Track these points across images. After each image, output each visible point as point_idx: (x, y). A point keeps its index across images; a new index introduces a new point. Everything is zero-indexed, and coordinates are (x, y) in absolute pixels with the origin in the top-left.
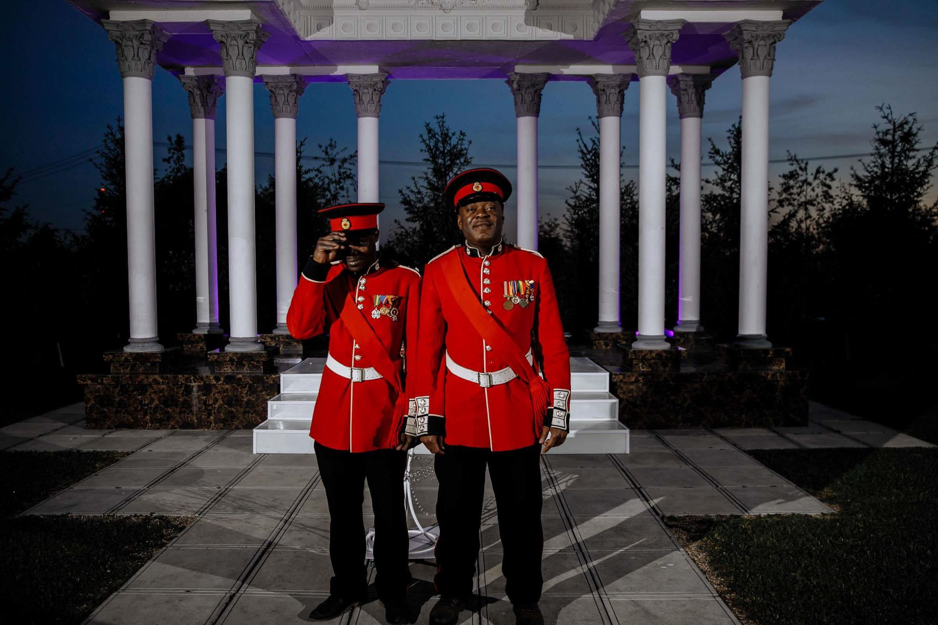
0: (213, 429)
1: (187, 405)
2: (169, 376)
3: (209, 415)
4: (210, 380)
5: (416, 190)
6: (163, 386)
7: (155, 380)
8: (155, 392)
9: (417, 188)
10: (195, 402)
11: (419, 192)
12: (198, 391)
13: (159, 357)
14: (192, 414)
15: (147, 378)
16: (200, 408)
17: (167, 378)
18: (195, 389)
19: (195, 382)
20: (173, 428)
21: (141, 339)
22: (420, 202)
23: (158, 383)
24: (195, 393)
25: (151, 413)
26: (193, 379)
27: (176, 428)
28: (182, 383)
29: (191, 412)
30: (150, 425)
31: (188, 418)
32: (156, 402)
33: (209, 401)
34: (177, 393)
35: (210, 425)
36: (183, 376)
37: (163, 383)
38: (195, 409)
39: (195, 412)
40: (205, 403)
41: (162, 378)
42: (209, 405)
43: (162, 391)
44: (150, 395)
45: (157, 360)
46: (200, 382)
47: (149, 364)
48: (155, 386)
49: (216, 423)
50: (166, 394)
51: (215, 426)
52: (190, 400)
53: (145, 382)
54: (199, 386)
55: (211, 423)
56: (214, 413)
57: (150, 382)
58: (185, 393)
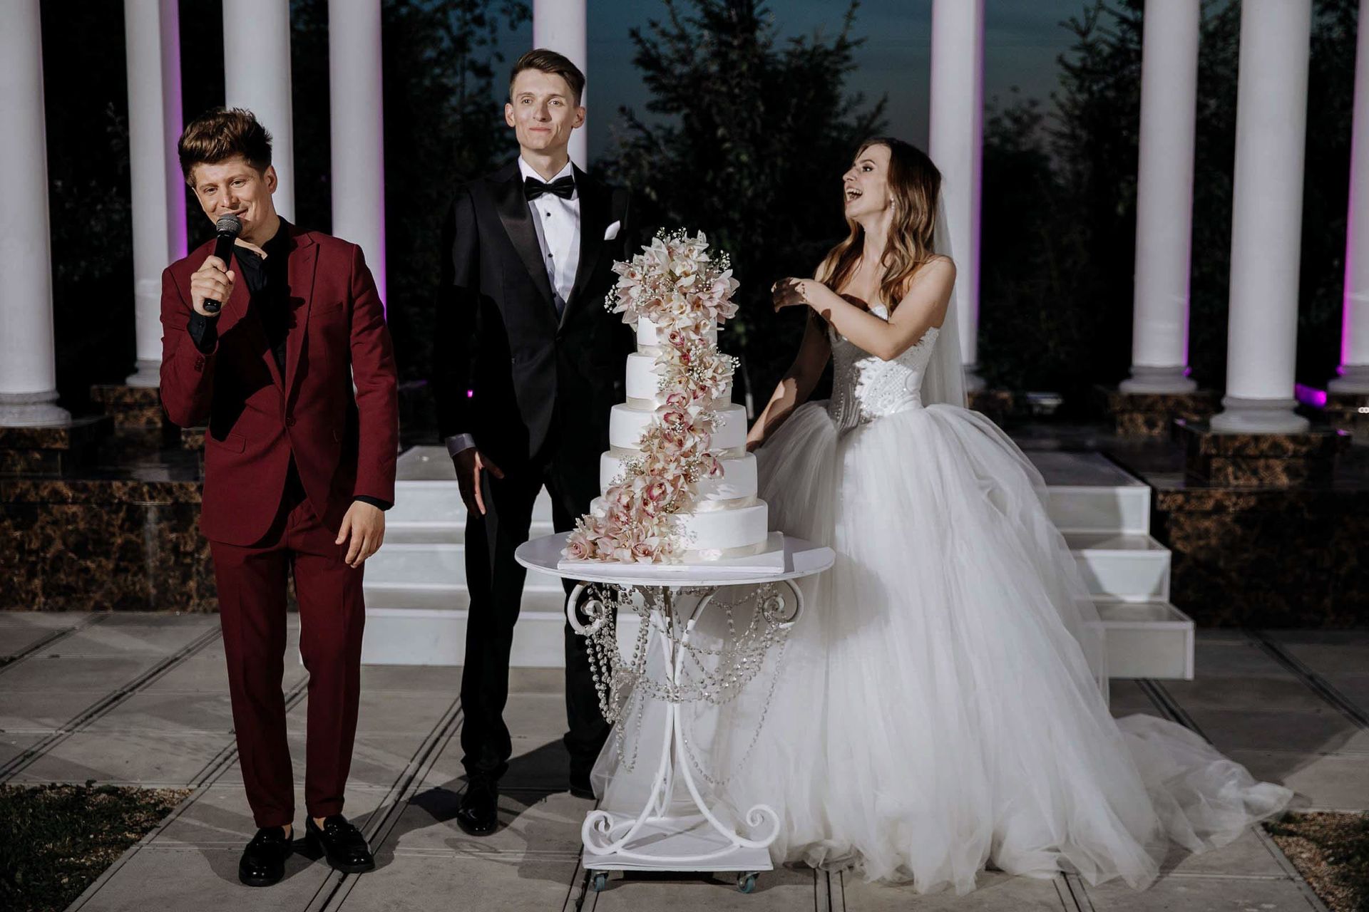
0: (194, 611)
1: (132, 555)
2: (90, 483)
3: (186, 577)
4: (187, 493)
5: (675, 31)
6: (74, 509)
7: (55, 492)
8: (55, 523)
9: (677, 25)
10: (151, 545)
11: (683, 37)
12: (159, 521)
13: (62, 439)
14: (145, 574)
15: (36, 487)
16: (162, 561)
17: (85, 489)
18: (151, 516)
19: (152, 498)
20: (99, 607)
21: (18, 395)
22: (684, 60)
23: (63, 501)
24: (152, 523)
25: (44, 572)
26: (149, 492)
27: (105, 609)
28: (120, 499)
29: (142, 569)
30: (43, 599)
31: (134, 584)
32: (58, 545)
33: (186, 544)
34: (109, 524)
35: (188, 602)
36: (125, 484)
37: (74, 503)
38: (151, 563)
39: (151, 571)
40: (176, 549)
41: (73, 487)
42: (186, 554)
43: (73, 519)
44: (42, 528)
45: (59, 445)
46: (164, 499)
47: (37, 456)
48: (56, 509)
49: (201, 597)
50: (82, 525)
51: (199, 605)
52: (139, 541)
53: (32, 497)
54: (161, 509)
55: (190, 597)
56: (198, 572)
57: (42, 498)
58: (127, 525)
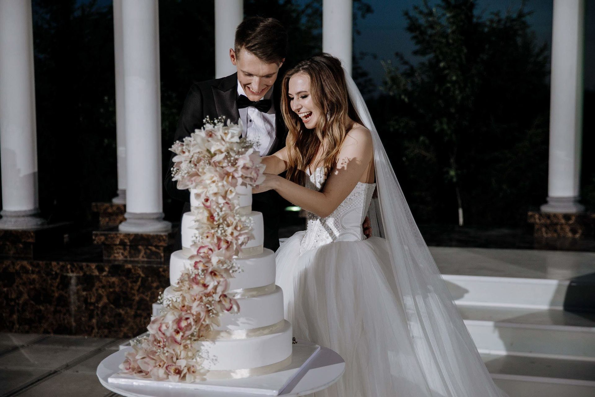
0: (95, 336)
1: (63, 302)
2: (41, 263)
3: (91, 317)
4: (91, 270)
5: (426, 11)
6: (34, 276)
7: (23, 267)
8: (24, 284)
9: (427, 7)
10: (73, 298)
11: (431, 14)
12: (77, 284)
13: (32, 237)
14: (70, 315)
15: (13, 264)
16: (79, 307)
17: (38, 265)
18: (73, 281)
19: (72, 272)
20: (46, 332)
21: (15, 212)
22: (431, 26)
23: (27, 272)
24: (73, 286)
25: (18, 311)
26: (71, 268)
27: (49, 333)
28: (56, 273)
29: (68, 311)
30: (17, 326)
31: (64, 319)
32: (25, 296)
33: (91, 298)
34: (51, 285)
35: (92, 331)
36: (58, 264)
37: (33, 272)
38: (73, 308)
39: (73, 313)
40: (86, 301)
41: (32, 264)
42: (91, 304)
43: (33, 282)
44: (18, 287)
45: (31, 240)
46: (78, 273)
47: (21, 246)
48: (24, 276)
49: (99, 328)
50: (37, 286)
51: (98, 333)
52: (67, 295)
53: (11, 270)
54: (78, 278)
55: (93, 328)
56: (97, 314)
57: (16, 270)
58: (61, 286)
